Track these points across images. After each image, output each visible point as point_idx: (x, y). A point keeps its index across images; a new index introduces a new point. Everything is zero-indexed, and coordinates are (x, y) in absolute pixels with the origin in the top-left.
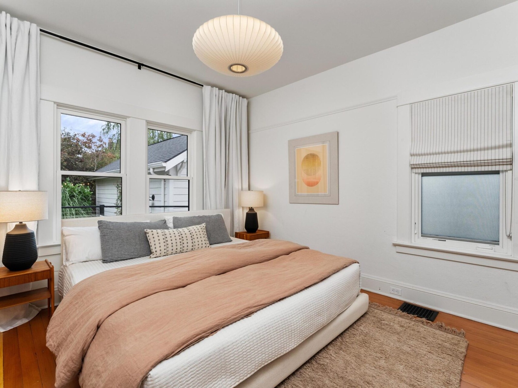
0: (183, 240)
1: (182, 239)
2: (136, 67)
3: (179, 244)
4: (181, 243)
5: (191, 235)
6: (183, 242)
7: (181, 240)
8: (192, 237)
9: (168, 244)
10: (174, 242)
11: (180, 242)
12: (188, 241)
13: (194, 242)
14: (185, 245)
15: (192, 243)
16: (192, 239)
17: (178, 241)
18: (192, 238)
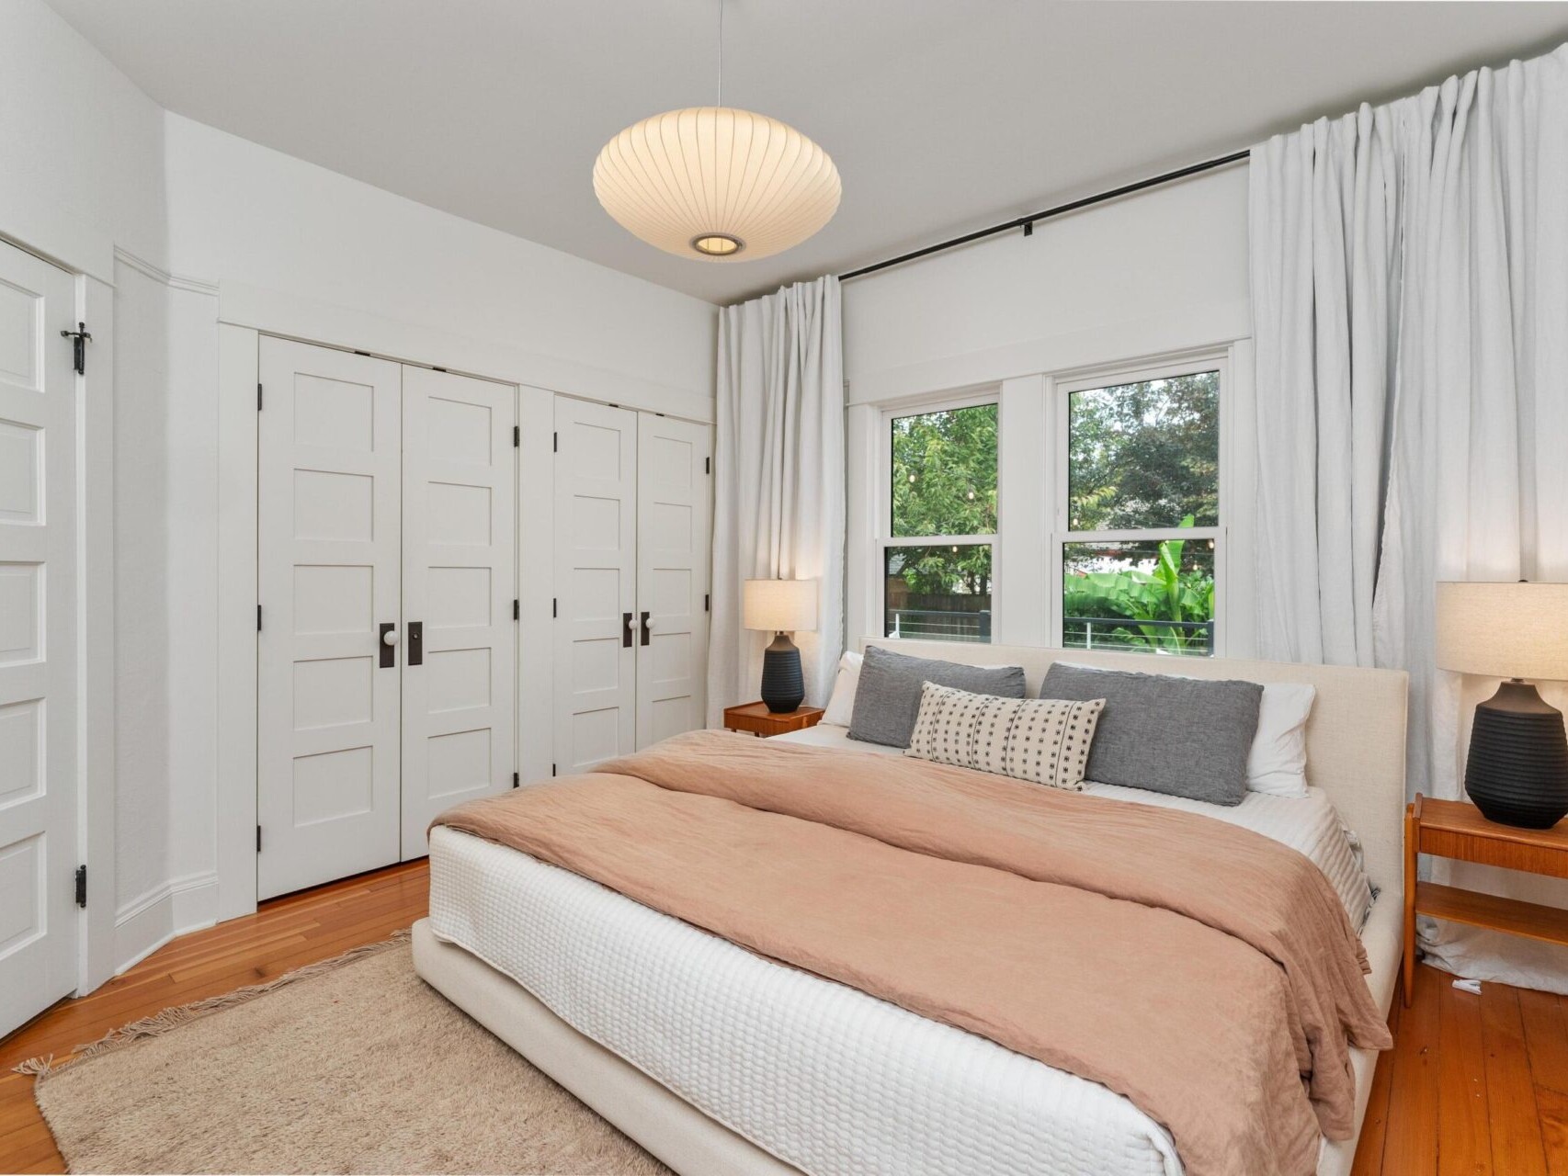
0: (978, 732)
1: (978, 727)
2: (1017, 235)
3: (963, 738)
4: (971, 740)
5: (1009, 725)
6: (977, 737)
7: (972, 731)
8: (1009, 730)
9: (936, 731)
10: (953, 728)
11: (969, 736)
12: (991, 739)
13: (1009, 749)
14: (981, 748)
15: (1005, 749)
16: (1007, 738)
17: (964, 730)
18: (1007, 734)
